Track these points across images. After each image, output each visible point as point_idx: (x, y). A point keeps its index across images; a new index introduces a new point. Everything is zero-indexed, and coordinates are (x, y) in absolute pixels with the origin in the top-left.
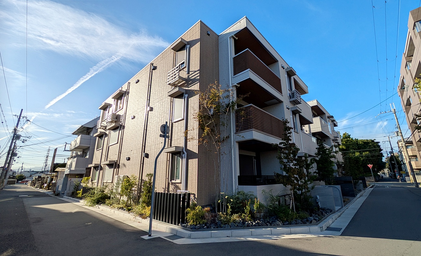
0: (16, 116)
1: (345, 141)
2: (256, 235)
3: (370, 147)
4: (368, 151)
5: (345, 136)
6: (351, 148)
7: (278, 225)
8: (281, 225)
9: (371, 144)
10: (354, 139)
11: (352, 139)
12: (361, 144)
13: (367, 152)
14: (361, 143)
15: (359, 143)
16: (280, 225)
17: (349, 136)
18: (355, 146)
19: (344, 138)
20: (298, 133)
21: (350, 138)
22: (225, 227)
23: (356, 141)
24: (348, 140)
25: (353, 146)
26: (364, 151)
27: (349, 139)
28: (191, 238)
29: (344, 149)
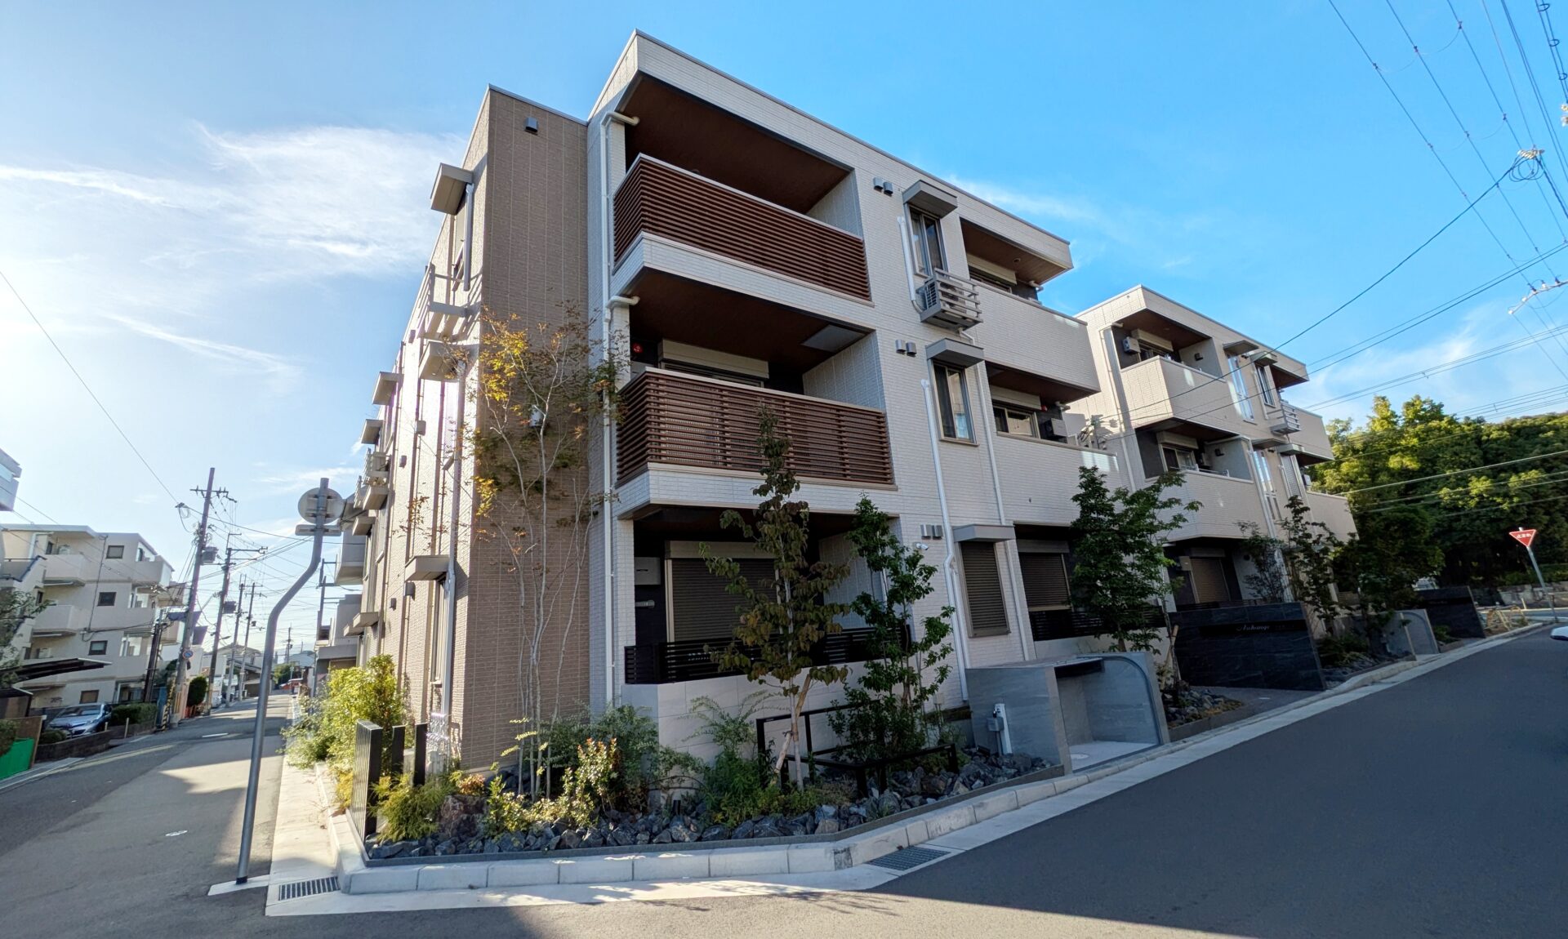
0: (199, 493)
1: (1417, 435)
2: (574, 880)
3: (1549, 448)
4: (1535, 468)
5: (1416, 412)
6: (1445, 463)
7: (678, 841)
8: (687, 839)
9: (1550, 434)
10: (1461, 421)
11: (1452, 421)
12: (1496, 440)
13: (1533, 474)
14: (1495, 435)
15: (1488, 435)
16: (684, 841)
17: (1436, 412)
18: (1468, 450)
19: (1411, 423)
20: (976, 446)
21: (1441, 418)
22: (482, 851)
23: (1471, 427)
24: (1429, 431)
25: (1456, 454)
26: (1516, 470)
27: (1434, 423)
28: (352, 890)
29: (1413, 471)
